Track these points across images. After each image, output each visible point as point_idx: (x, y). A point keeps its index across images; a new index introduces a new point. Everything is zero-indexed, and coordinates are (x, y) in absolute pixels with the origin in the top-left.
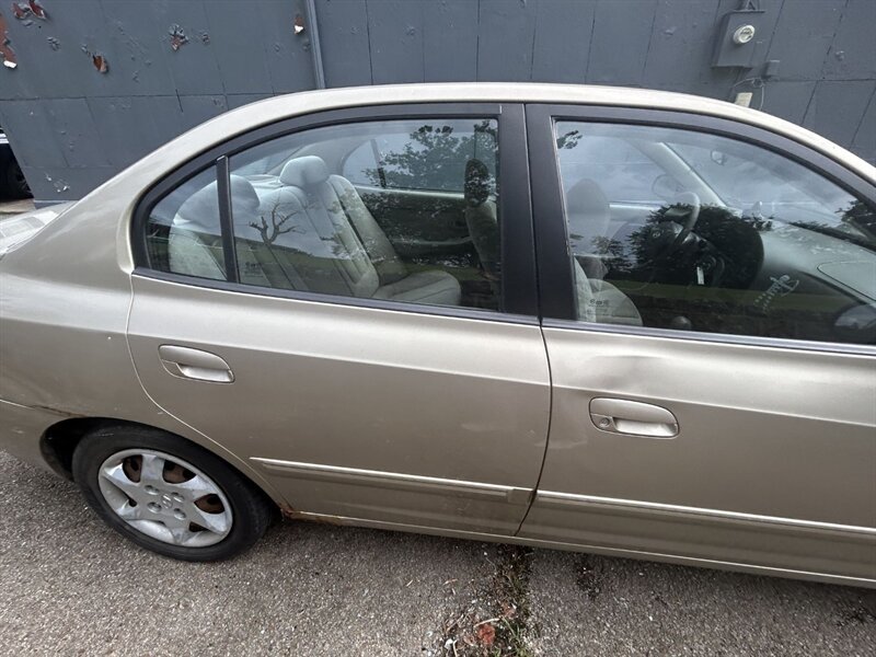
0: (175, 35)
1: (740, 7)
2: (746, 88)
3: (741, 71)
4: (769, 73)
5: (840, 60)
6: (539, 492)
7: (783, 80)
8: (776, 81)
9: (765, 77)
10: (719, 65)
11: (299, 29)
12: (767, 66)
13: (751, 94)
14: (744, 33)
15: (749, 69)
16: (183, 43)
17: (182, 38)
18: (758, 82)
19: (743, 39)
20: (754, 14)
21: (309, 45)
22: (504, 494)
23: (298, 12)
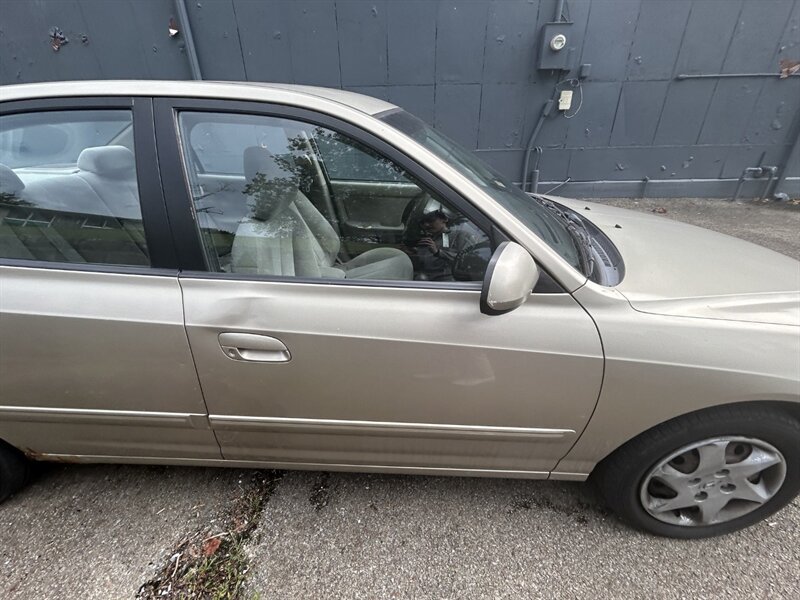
0: (55, 37)
1: (554, 20)
2: (567, 87)
3: (561, 73)
4: (584, 74)
5: (639, 64)
6: (210, 416)
7: (596, 80)
8: (590, 81)
9: (582, 78)
10: (542, 67)
11: (173, 32)
12: (582, 67)
13: (571, 92)
14: (559, 42)
15: (568, 71)
16: (63, 44)
17: (62, 39)
18: (575, 82)
19: (557, 46)
20: (566, 25)
21: (184, 46)
22: (184, 420)
23: (171, 16)
